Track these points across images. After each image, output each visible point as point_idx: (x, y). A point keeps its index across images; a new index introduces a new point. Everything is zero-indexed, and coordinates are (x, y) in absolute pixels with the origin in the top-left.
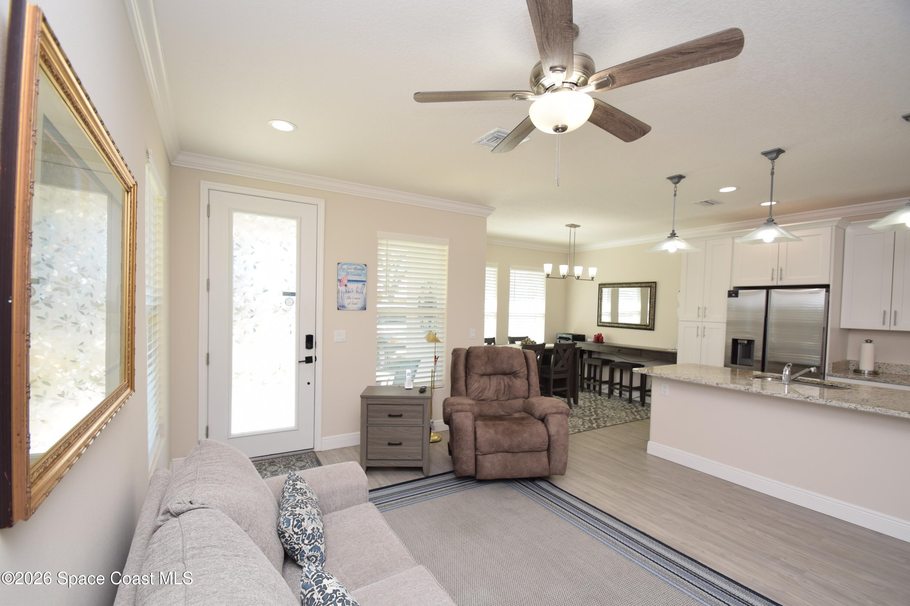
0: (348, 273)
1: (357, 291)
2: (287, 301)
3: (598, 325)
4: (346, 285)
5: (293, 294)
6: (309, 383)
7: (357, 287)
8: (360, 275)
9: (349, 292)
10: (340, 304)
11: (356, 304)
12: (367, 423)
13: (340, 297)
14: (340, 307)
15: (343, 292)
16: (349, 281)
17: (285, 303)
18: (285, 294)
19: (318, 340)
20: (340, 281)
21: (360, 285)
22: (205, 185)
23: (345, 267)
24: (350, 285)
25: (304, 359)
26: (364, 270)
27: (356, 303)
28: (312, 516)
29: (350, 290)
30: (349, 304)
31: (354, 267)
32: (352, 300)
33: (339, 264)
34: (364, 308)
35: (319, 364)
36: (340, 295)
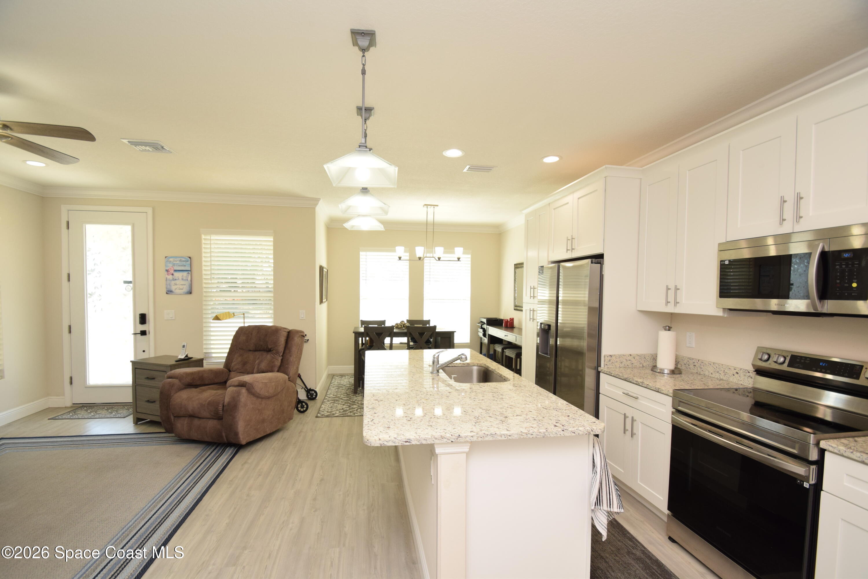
0: (174, 265)
1: (182, 279)
2: (127, 288)
4: (172, 274)
5: (130, 282)
6: (144, 351)
7: (183, 276)
8: (185, 266)
9: (175, 280)
10: (168, 290)
12: (135, 383)
13: (168, 284)
14: (169, 292)
15: (170, 279)
16: (175, 271)
17: (126, 289)
18: (125, 282)
19: (150, 318)
20: (167, 271)
21: (185, 274)
23: (171, 259)
24: (177, 274)
25: (140, 333)
26: (188, 261)
27: (182, 288)
29: (177, 278)
30: (176, 289)
31: (180, 259)
32: (178, 286)
33: (166, 257)
34: (190, 293)
35: (151, 336)
36: (168, 282)
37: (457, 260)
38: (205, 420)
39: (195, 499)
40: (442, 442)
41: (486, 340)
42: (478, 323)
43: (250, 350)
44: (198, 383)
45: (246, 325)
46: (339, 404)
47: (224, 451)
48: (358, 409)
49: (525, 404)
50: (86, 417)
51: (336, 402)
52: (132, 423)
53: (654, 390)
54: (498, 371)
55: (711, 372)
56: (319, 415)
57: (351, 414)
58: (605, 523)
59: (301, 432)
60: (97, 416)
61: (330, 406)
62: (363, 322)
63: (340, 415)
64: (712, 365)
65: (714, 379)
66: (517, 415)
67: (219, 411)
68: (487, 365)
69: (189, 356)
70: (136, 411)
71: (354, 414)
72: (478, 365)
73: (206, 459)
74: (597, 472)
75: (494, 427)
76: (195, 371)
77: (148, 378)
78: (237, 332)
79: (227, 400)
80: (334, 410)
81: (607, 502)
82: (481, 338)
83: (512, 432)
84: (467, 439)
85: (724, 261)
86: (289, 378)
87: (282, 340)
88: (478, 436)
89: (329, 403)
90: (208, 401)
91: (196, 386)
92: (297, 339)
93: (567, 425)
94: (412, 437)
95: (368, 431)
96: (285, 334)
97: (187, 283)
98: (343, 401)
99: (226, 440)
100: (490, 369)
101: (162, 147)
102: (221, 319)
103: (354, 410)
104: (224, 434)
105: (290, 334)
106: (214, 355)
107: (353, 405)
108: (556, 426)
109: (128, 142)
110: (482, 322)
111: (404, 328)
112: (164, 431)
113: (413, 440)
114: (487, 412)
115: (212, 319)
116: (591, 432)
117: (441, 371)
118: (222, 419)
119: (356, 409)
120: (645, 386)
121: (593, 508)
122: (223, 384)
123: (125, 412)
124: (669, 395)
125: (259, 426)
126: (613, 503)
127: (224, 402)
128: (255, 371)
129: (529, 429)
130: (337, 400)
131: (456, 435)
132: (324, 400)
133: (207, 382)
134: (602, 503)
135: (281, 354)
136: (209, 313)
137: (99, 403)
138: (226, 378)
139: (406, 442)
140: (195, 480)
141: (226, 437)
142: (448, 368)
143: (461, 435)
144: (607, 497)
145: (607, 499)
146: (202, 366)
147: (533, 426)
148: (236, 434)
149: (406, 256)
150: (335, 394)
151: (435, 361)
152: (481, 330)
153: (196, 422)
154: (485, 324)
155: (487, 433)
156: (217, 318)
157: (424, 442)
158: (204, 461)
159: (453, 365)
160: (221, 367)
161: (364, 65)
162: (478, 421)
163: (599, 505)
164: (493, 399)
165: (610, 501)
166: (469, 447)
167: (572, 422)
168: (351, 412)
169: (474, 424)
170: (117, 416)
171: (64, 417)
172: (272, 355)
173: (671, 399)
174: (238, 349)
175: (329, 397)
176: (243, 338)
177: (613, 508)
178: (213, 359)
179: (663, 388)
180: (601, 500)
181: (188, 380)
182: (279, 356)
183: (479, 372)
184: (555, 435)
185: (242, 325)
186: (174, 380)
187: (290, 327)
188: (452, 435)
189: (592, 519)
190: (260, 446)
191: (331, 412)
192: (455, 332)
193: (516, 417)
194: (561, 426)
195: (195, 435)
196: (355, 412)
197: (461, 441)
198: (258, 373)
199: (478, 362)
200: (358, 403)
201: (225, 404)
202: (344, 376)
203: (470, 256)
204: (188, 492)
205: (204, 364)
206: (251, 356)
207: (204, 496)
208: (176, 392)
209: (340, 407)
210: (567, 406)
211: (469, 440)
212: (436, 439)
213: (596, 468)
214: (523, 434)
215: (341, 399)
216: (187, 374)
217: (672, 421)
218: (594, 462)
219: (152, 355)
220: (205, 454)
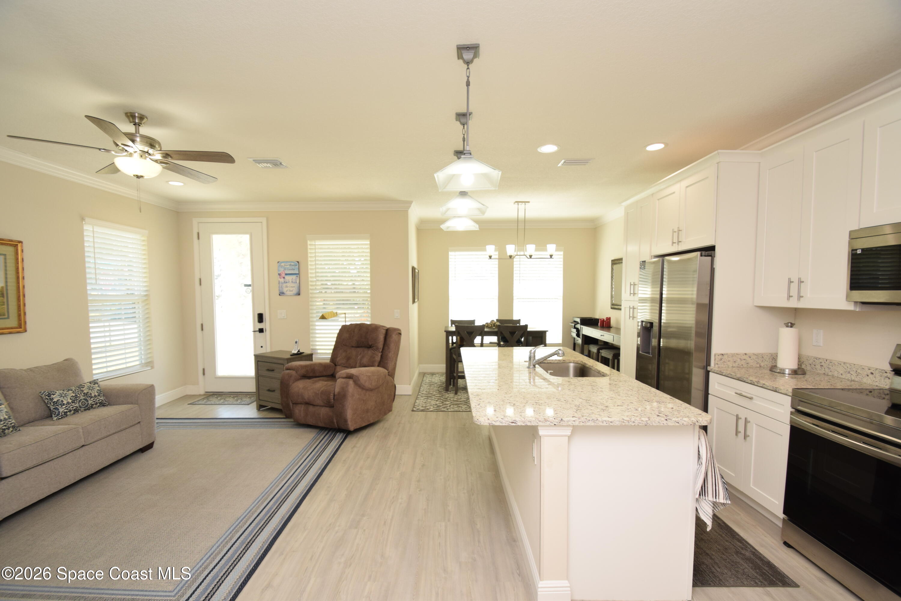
0: (285, 269)
1: (292, 282)
3: (611, 308)
4: (284, 278)
5: (250, 285)
7: (292, 279)
8: (294, 270)
10: (280, 292)
11: (292, 291)
13: (280, 286)
14: (281, 294)
15: (282, 282)
16: (286, 274)
17: (246, 292)
19: (266, 317)
20: (279, 274)
21: (294, 277)
22: (195, 221)
23: (283, 264)
24: (288, 278)
25: (258, 330)
26: (296, 265)
29: (287, 281)
30: (287, 291)
31: (289, 264)
32: (289, 288)
33: (278, 262)
34: (299, 294)
35: (267, 333)
36: (280, 284)
37: (550, 257)
38: (319, 407)
39: (317, 473)
40: (546, 424)
41: (579, 341)
42: (571, 323)
43: (353, 347)
44: (311, 375)
45: (348, 324)
46: (432, 400)
47: (335, 436)
48: (450, 405)
49: (626, 397)
50: (218, 403)
51: (430, 398)
52: (256, 409)
53: (772, 389)
54: (596, 367)
55: (841, 372)
56: (414, 409)
57: (445, 409)
58: (710, 514)
59: (399, 423)
60: (226, 403)
61: (424, 402)
62: (453, 322)
63: (434, 410)
64: (843, 365)
65: (844, 380)
66: (618, 406)
67: (331, 399)
68: (584, 361)
69: (301, 351)
70: (259, 399)
71: (448, 409)
72: (575, 362)
73: (321, 441)
74: (702, 464)
75: (596, 414)
76: (308, 364)
77: (268, 370)
78: (341, 331)
79: (337, 390)
80: (428, 405)
81: (713, 493)
82: (574, 338)
83: (614, 419)
84: (570, 423)
85: (856, 250)
86: (388, 373)
87: (381, 337)
88: (580, 420)
89: (423, 398)
90: (321, 390)
91: (309, 378)
92: (394, 337)
93: (670, 415)
94: (517, 419)
95: (477, 412)
96: (384, 332)
97: (296, 285)
98: (436, 397)
99: (337, 426)
100: (587, 366)
101: (281, 164)
102: (326, 317)
103: (448, 406)
104: (335, 421)
105: (388, 332)
106: (319, 351)
107: (446, 401)
108: (658, 416)
109: (254, 160)
110: (575, 321)
111: (494, 327)
112: (285, 417)
113: (518, 421)
114: (588, 401)
115: (319, 318)
116: (697, 423)
117: (537, 366)
118: (333, 407)
119: (449, 405)
120: (761, 385)
121: (697, 496)
122: (332, 377)
123: (247, 400)
124: (788, 394)
125: (364, 416)
126: (719, 494)
127: (335, 392)
128: (358, 365)
129: (630, 417)
130: (430, 397)
131: (559, 419)
132: (418, 396)
133: (317, 375)
134: (708, 494)
135: (381, 351)
136: (314, 313)
137: (226, 392)
138: (333, 371)
139: (512, 423)
140: (314, 458)
141: (337, 423)
142: (544, 363)
143: (564, 419)
144: (713, 488)
145: (713, 490)
146: (312, 360)
147: (634, 415)
148: (346, 421)
149: (495, 255)
150: (428, 391)
151: (531, 357)
152: (575, 330)
153: (311, 409)
154: (578, 323)
155: (588, 419)
156: (323, 317)
157: (529, 424)
158: (319, 443)
159: (548, 362)
160: (328, 361)
161: (468, 77)
162: (579, 408)
163: (704, 495)
164: (593, 391)
165: (716, 492)
166: (571, 431)
167: (676, 413)
168: (444, 408)
169: (576, 411)
170: (242, 403)
171: (200, 403)
172: (373, 351)
173: (790, 398)
174: (342, 345)
175: (422, 394)
176: (346, 335)
177: (719, 499)
178: (319, 354)
179: (782, 388)
180: (706, 491)
181: (303, 372)
182: (379, 352)
183: (575, 369)
184: (658, 424)
185: (344, 324)
186: (292, 371)
187: (388, 325)
188: (555, 419)
189: (697, 508)
190: (365, 433)
191: (425, 407)
192: (548, 331)
193: (617, 407)
194: (664, 416)
195: (311, 421)
196: (448, 407)
197: (563, 424)
198: (360, 366)
199: (574, 359)
200: (450, 400)
201: (336, 393)
202: (435, 375)
203: (562, 253)
204: (310, 467)
205: (313, 359)
206: (354, 352)
207: (324, 471)
208: (294, 382)
209: (433, 402)
210: (671, 399)
211: (571, 424)
212: (540, 421)
213: (701, 459)
214: (625, 422)
215: (434, 395)
216: (302, 367)
217: (791, 422)
218: (699, 454)
219: (269, 350)
220: (320, 437)
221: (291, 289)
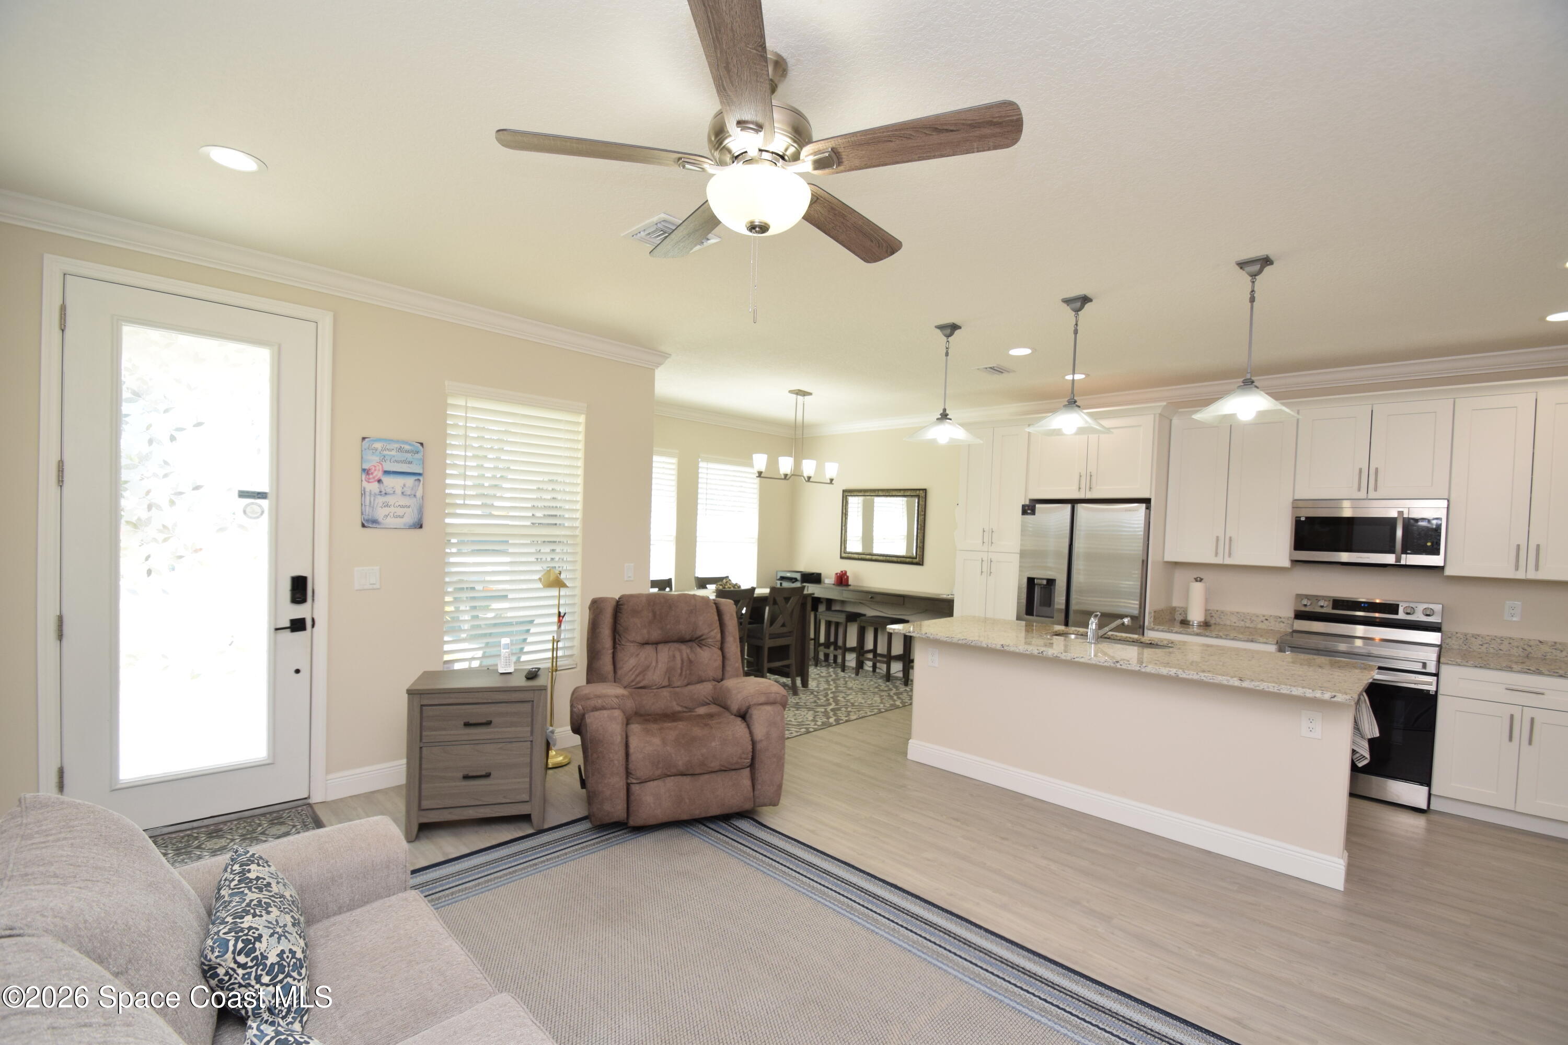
0: (384, 458)
1: (402, 493)
2: (248, 510)
3: (842, 558)
5: (262, 495)
6: (297, 671)
7: (404, 485)
8: (410, 463)
9: (386, 494)
10: (366, 518)
11: (402, 517)
12: (421, 740)
13: (367, 503)
15: (373, 493)
16: (386, 473)
17: (245, 512)
18: (243, 494)
19: (319, 586)
20: (366, 472)
21: (410, 481)
22: (54, 265)
23: (378, 445)
24: (389, 481)
25: (288, 625)
26: (417, 452)
27: (401, 514)
28: (279, 930)
29: (389, 491)
30: (386, 516)
31: (398, 446)
32: (392, 509)
33: (364, 439)
34: (419, 526)
35: (320, 632)
36: (368, 498)
37: (829, 482)
70: (420, 809)
85: (1300, 517)
97: (413, 503)
221: (400, 511)
